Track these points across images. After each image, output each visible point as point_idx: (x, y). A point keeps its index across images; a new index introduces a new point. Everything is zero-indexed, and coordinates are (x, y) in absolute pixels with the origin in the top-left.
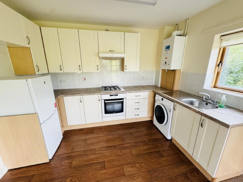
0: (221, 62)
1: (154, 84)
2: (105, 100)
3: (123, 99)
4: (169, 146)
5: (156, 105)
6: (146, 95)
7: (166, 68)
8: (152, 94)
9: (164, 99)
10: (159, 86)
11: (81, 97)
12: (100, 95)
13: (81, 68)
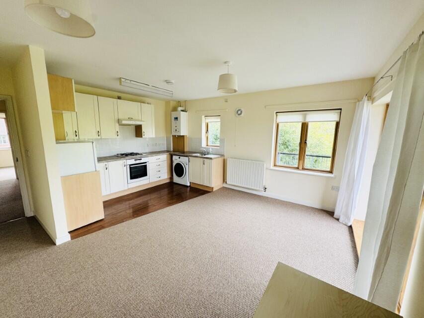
0: (207, 130)
1: (166, 150)
2: (130, 165)
3: (146, 163)
4: (190, 191)
5: (174, 164)
6: (164, 157)
7: (177, 134)
8: (169, 156)
9: (181, 157)
10: (172, 150)
11: (107, 163)
12: (125, 161)
13: (100, 134)
